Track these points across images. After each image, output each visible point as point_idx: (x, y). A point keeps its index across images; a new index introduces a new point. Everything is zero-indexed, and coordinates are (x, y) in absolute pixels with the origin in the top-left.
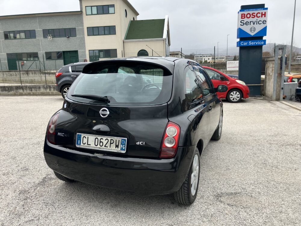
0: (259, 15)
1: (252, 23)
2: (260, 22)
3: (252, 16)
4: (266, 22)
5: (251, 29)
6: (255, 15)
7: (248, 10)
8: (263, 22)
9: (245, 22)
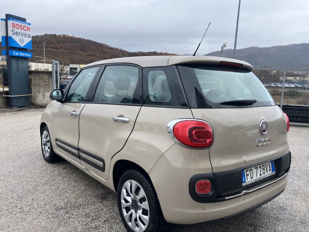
0: (25, 28)
3: (20, 28)
5: (20, 40)
6: (22, 27)
7: (17, 21)
9: (15, 32)
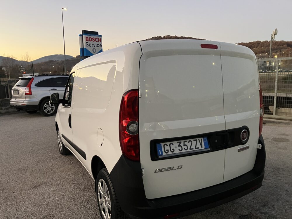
0: (97, 40)
1: (93, 45)
2: (98, 46)
4: (101, 46)
5: (93, 50)
6: (95, 39)
7: (90, 35)
8: (100, 46)
9: (89, 44)
